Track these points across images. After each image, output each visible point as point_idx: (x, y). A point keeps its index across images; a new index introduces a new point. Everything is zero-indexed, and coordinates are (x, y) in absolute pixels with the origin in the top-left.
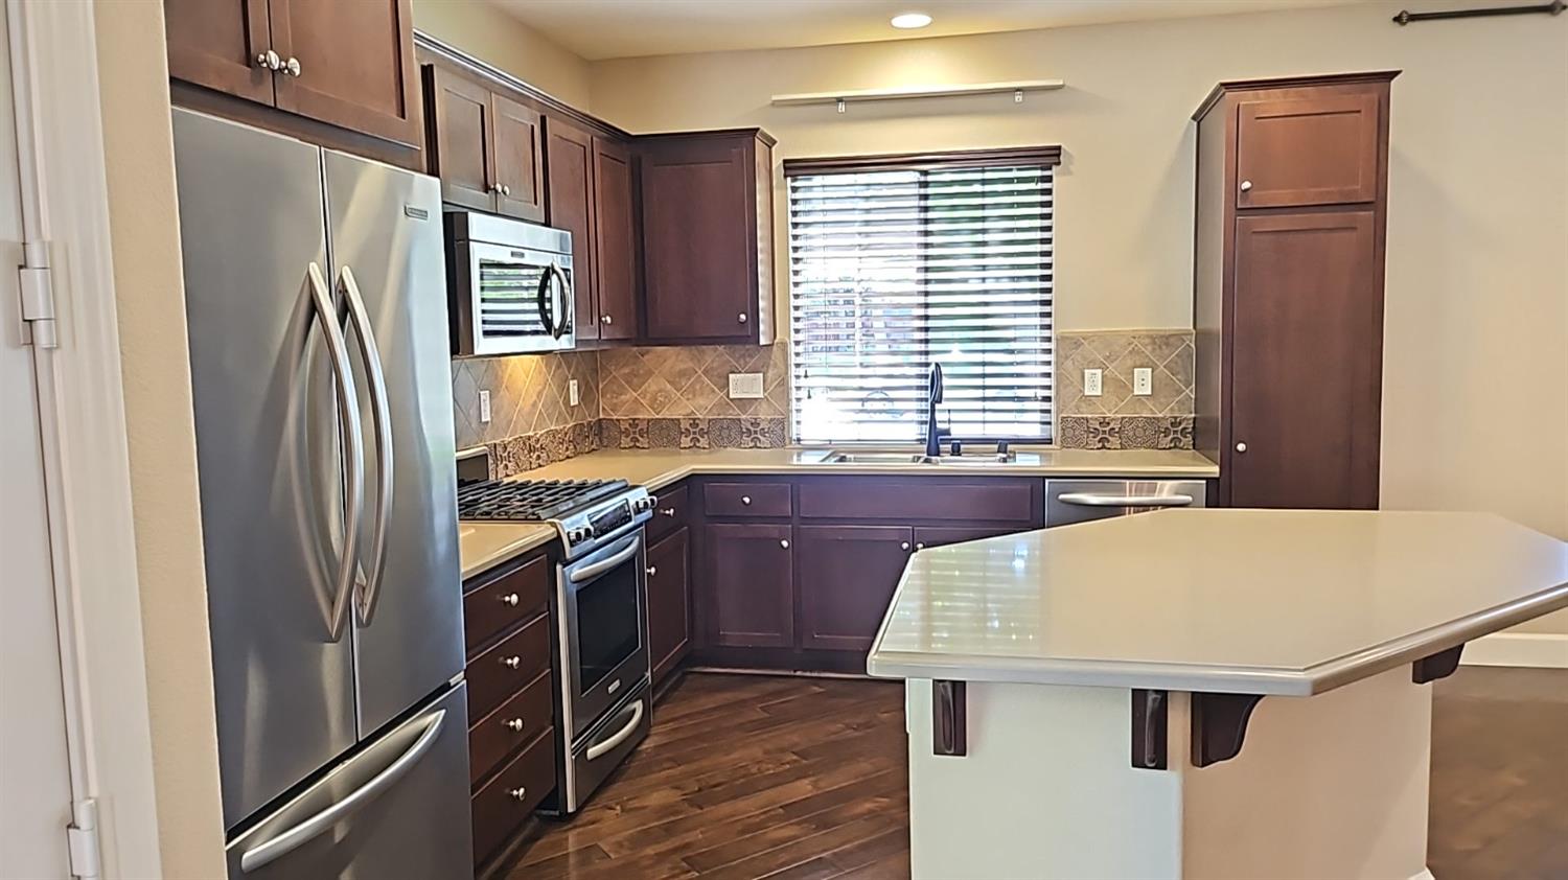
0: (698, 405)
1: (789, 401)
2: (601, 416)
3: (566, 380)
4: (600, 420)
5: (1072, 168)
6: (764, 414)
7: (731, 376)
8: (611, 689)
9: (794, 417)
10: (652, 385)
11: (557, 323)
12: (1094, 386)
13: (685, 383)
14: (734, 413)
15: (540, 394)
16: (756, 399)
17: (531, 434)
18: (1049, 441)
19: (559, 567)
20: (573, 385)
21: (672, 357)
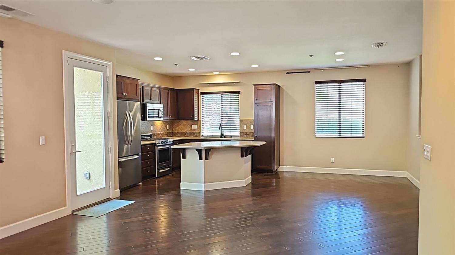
0: (187, 130)
1: (201, 129)
2: (173, 131)
3: (167, 125)
4: (173, 132)
5: (242, 94)
6: (197, 131)
7: (192, 125)
8: (164, 164)
9: (202, 132)
10: (181, 126)
11: (160, 117)
12: (245, 128)
13: (186, 126)
14: (193, 131)
15: (161, 127)
16: (195, 129)
17: (159, 133)
18: (239, 136)
19: (156, 147)
20: (168, 126)
21: (184, 122)
